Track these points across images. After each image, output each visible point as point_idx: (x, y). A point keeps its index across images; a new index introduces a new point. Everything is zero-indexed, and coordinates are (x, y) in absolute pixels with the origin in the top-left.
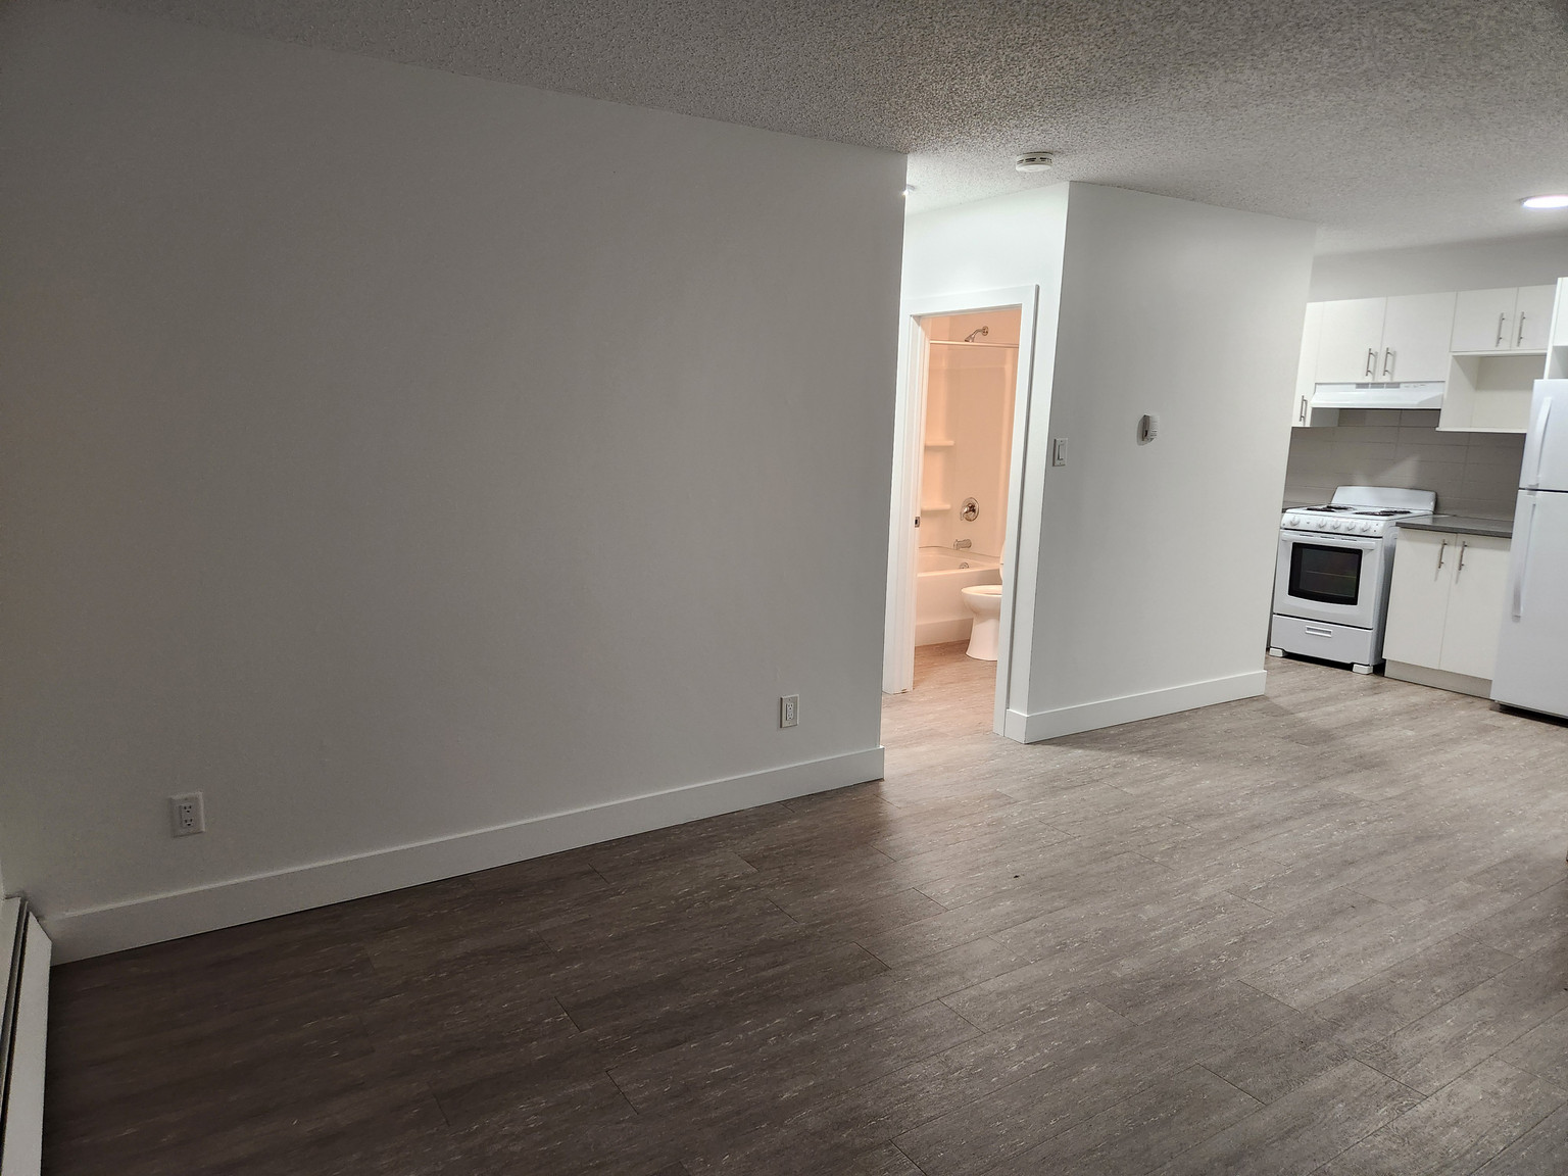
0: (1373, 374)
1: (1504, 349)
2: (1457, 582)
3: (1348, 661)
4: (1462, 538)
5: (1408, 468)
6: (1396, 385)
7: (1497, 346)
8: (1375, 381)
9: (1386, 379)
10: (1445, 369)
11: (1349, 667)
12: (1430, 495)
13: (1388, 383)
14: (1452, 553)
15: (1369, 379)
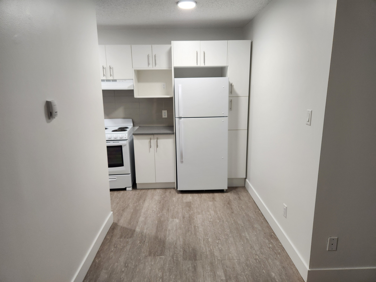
0: (106, 76)
1: (151, 68)
2: (156, 152)
3: (124, 187)
4: (156, 136)
5: (121, 111)
6: (115, 80)
7: (148, 66)
8: (107, 79)
9: (111, 78)
10: (132, 75)
11: (125, 189)
12: (131, 120)
13: (112, 80)
14: (153, 142)
15: (104, 78)
